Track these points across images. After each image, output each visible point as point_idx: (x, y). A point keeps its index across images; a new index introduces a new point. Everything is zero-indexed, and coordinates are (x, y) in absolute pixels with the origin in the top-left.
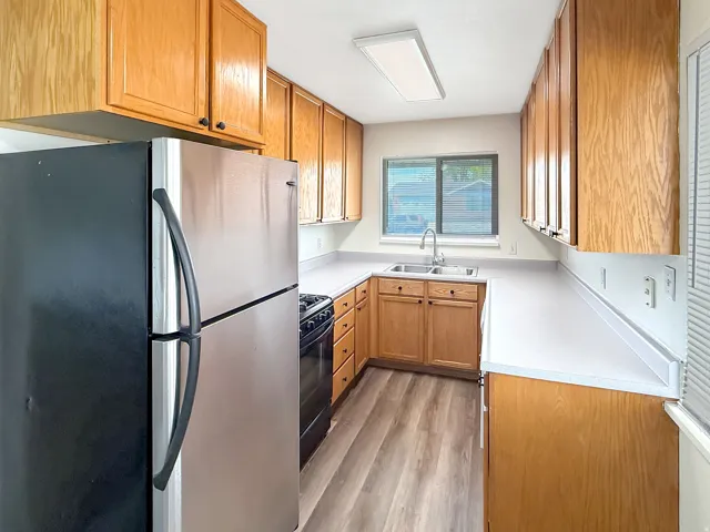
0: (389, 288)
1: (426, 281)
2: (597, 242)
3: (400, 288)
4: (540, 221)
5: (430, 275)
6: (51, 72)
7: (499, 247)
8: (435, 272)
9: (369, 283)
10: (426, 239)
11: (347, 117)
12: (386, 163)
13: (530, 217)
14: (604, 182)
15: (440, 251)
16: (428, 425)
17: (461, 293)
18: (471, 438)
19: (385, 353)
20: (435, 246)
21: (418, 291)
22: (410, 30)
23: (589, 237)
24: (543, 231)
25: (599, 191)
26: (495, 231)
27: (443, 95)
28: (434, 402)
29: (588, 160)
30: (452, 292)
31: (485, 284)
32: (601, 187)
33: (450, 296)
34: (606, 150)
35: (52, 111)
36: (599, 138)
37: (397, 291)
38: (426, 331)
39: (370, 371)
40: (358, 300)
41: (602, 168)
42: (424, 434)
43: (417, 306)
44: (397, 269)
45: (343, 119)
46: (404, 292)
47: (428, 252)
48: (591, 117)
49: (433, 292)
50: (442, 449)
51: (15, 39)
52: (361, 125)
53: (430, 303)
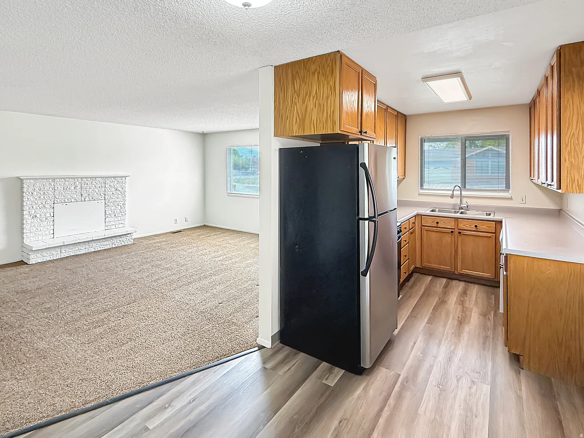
0: (429, 222)
1: (457, 219)
2: (572, 188)
3: (437, 223)
4: (543, 178)
5: (458, 215)
6: (314, 118)
7: (511, 199)
8: (462, 213)
9: (415, 217)
10: (455, 192)
11: (398, 112)
12: (422, 141)
13: (536, 178)
14: (576, 156)
15: (464, 200)
16: (461, 303)
17: (483, 227)
18: (492, 313)
19: (426, 264)
20: (461, 196)
21: (451, 225)
22: (457, 74)
23: (567, 185)
24: (543, 185)
25: (574, 161)
26: (508, 187)
27: (470, 97)
28: (464, 293)
29: (567, 146)
30: (476, 226)
31: (501, 222)
32: (575, 159)
33: (474, 229)
34: (578, 141)
35: (315, 133)
36: (574, 133)
37: (435, 225)
38: (456, 251)
39: (416, 275)
40: (410, 228)
41: (575, 149)
42: (459, 308)
43: (450, 234)
44: (432, 211)
45: (396, 113)
46: (439, 225)
47: (456, 201)
48: (569, 124)
49: (461, 226)
50: (473, 314)
51: (296, 104)
52: (405, 115)
53: (460, 233)
